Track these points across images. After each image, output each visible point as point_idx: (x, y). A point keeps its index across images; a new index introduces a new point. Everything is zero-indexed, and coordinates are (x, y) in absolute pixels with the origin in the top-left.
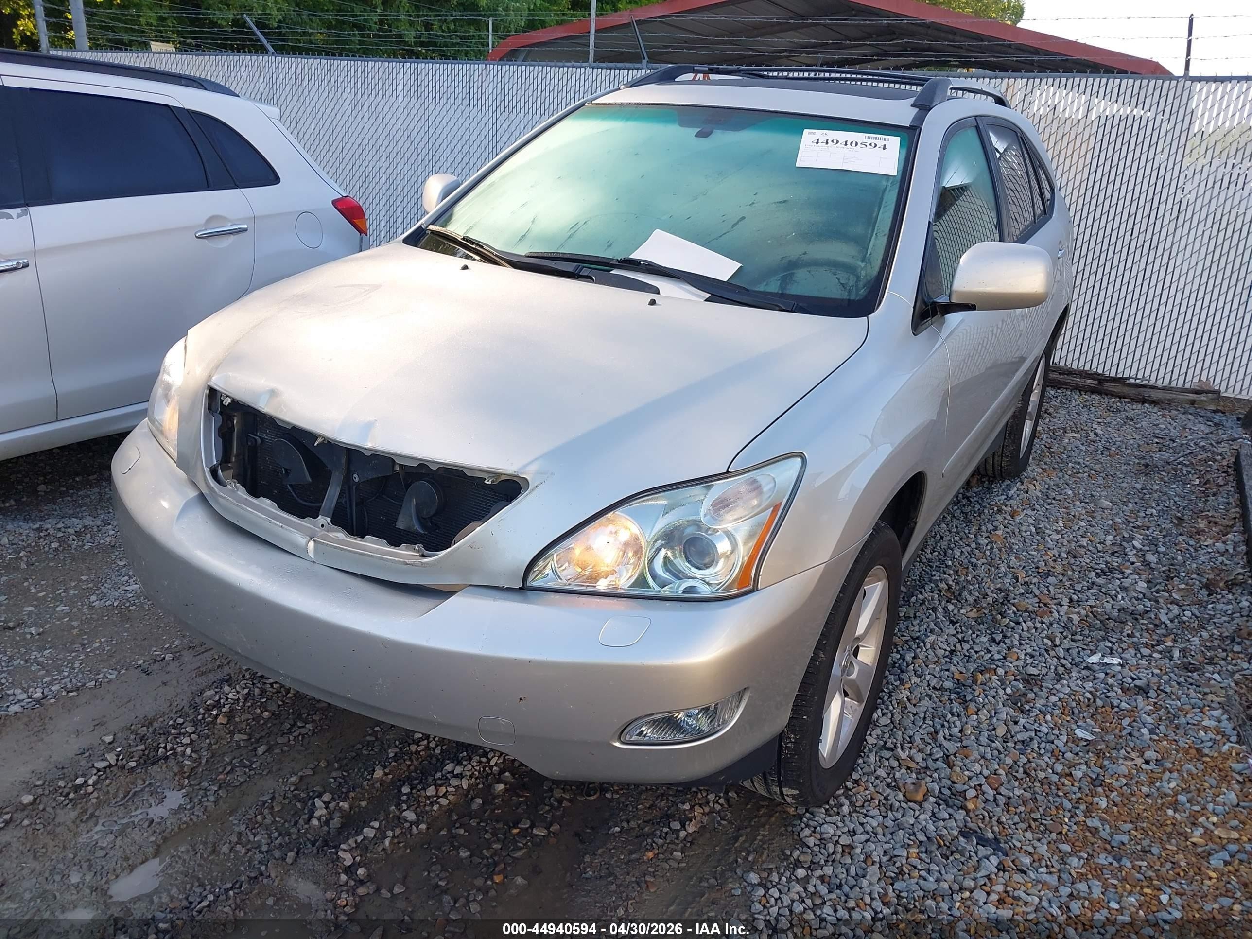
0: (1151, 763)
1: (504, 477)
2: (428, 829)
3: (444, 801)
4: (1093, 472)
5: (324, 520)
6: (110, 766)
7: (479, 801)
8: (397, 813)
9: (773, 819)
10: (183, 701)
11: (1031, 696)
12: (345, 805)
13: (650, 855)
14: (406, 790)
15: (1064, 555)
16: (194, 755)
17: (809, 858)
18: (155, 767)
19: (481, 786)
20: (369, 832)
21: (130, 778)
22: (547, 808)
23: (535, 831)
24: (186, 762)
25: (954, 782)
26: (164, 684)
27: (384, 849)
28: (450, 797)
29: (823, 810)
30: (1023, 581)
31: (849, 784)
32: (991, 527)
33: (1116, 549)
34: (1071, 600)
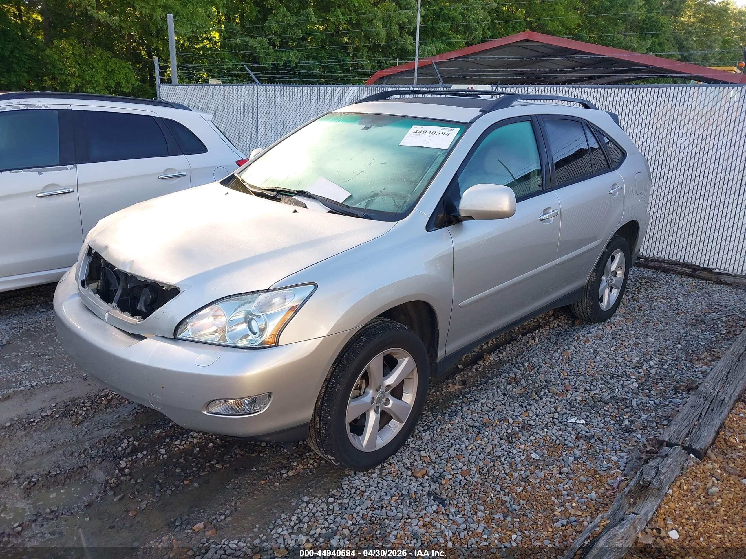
0: (563, 474)
1: (172, 287)
2: (168, 458)
3: (181, 447)
4: (659, 322)
5: (114, 304)
6: (48, 416)
7: (198, 449)
8: (158, 449)
9: (335, 475)
10: (93, 393)
11: (520, 435)
12: (136, 443)
13: (263, 482)
14: (167, 440)
15: (601, 366)
16: (85, 416)
17: (339, 494)
18: (66, 419)
19: (204, 443)
20: (140, 455)
21: (54, 422)
22: (229, 457)
23: (217, 466)
24: (80, 418)
25: (444, 471)
26: (89, 385)
27: (143, 464)
28: (185, 446)
29: (362, 474)
30: (563, 378)
31: (386, 464)
32: (566, 348)
33: (638, 365)
34: (586, 390)
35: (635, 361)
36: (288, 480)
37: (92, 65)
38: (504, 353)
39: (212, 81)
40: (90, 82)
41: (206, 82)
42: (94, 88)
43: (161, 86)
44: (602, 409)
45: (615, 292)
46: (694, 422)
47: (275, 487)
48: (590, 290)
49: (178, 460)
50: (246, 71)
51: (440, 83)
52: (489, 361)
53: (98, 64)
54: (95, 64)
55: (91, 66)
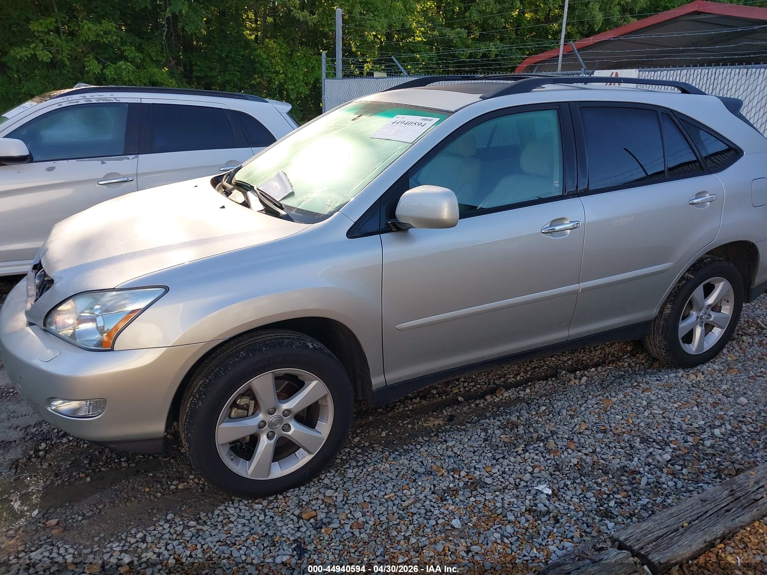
11: (461, 492)
13: (147, 490)
15: (642, 424)
17: (206, 519)
20: (65, 440)
25: (338, 518)
27: (62, 449)
29: (246, 502)
30: (578, 431)
31: (280, 497)
32: (613, 394)
33: (697, 431)
34: (594, 452)
35: (695, 425)
36: (173, 493)
37: (296, 62)
38: (528, 390)
39: (376, 74)
40: (291, 79)
41: (370, 75)
42: (295, 84)
43: (326, 80)
44: (593, 481)
45: (717, 333)
46: (684, 522)
47: (156, 497)
48: (663, 326)
49: (94, 452)
50: (394, 62)
51: (583, 69)
52: (501, 397)
53: (301, 62)
54: (298, 62)
55: (295, 64)
